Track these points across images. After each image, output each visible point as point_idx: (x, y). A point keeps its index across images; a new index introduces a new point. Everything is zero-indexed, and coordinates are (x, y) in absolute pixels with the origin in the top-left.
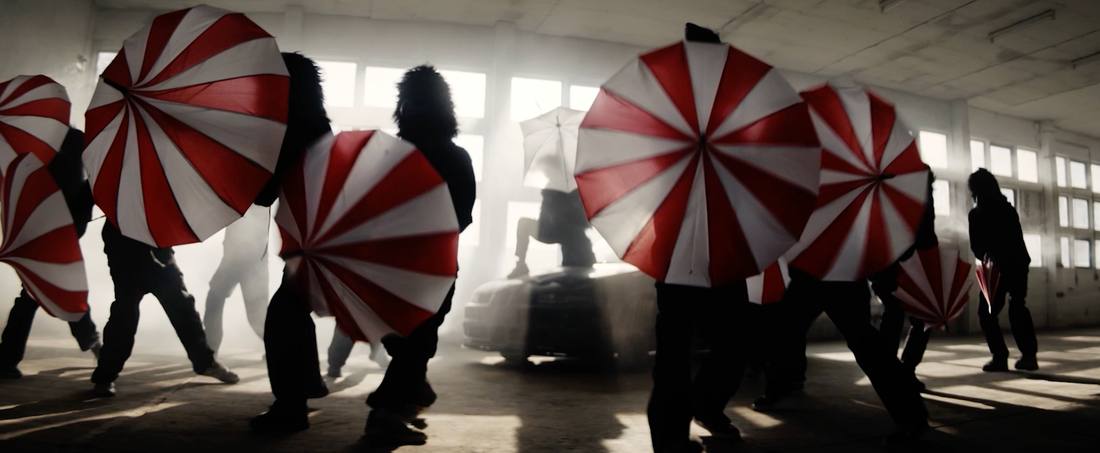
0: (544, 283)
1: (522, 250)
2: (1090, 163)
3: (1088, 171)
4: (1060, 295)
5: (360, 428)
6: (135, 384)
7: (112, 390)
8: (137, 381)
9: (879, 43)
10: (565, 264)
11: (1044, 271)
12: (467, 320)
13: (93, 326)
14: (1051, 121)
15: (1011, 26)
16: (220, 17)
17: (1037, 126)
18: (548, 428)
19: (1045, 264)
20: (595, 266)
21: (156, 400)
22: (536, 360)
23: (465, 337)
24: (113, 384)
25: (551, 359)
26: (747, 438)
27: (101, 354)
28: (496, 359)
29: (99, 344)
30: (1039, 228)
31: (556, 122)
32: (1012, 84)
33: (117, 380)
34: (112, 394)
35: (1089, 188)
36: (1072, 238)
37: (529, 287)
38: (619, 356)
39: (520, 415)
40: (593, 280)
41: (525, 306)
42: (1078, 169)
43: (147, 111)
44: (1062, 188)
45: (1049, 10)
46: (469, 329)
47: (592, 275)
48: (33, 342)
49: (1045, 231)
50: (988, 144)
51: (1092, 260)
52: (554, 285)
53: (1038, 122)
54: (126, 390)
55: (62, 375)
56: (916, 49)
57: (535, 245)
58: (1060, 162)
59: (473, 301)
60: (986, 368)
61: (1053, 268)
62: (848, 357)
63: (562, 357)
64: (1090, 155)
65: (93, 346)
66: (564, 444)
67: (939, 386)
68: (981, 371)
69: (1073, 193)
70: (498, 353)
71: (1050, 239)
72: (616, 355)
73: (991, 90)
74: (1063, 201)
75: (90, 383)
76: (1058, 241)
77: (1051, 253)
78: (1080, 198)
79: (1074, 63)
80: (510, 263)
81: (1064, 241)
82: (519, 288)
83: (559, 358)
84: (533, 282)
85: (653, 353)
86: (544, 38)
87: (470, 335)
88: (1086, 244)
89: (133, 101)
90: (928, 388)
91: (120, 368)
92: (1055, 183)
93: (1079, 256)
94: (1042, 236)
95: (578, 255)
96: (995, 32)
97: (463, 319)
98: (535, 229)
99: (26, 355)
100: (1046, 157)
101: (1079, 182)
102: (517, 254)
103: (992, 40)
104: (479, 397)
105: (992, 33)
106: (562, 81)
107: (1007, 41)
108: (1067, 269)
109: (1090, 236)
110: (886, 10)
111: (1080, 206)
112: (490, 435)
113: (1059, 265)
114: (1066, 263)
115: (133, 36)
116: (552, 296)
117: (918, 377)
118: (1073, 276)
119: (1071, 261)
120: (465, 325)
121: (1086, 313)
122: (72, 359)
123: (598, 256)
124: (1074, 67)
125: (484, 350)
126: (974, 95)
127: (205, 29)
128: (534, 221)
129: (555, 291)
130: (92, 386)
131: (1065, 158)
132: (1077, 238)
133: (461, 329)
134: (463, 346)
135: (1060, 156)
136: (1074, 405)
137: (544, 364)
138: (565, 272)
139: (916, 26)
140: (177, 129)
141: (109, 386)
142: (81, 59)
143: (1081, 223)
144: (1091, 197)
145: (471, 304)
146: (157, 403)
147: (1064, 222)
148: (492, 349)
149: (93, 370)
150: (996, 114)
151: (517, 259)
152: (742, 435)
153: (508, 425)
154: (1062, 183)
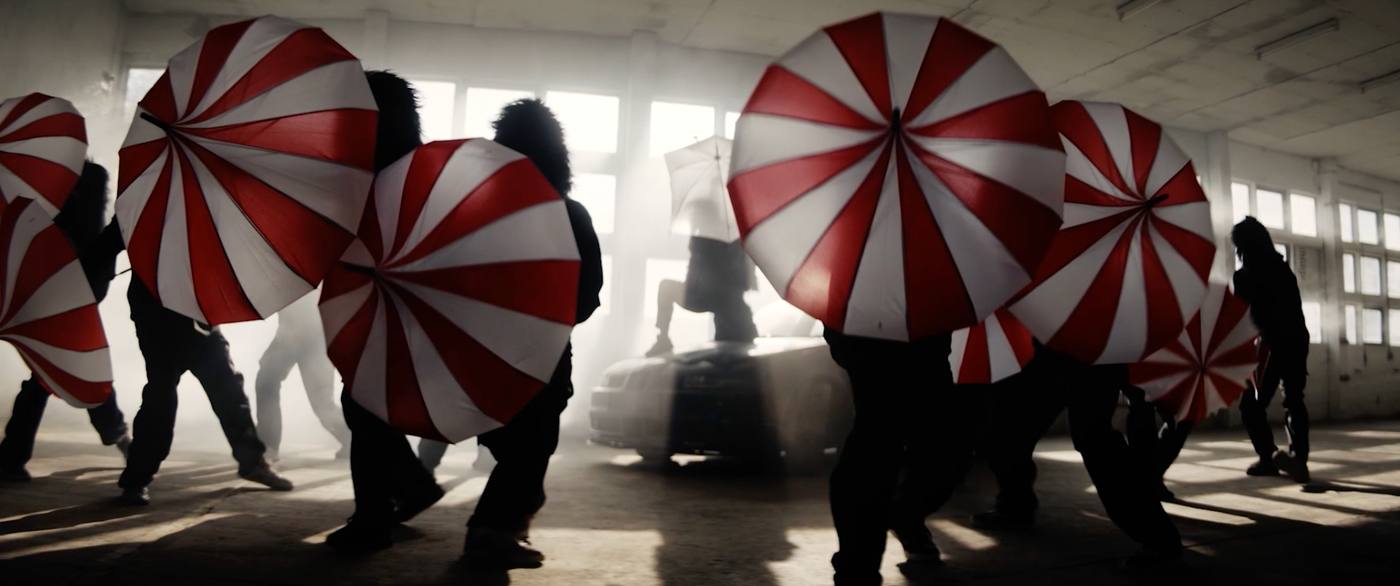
0: (692, 362)
1: (664, 320)
2: (1383, 213)
3: (1380, 222)
4: (1345, 378)
5: (458, 548)
6: (173, 489)
7: (146, 497)
8: (177, 485)
9: (1115, 60)
10: (718, 338)
11: (1325, 348)
12: (594, 409)
13: (120, 416)
14: (1334, 158)
15: (1284, 38)
16: (291, 32)
17: (1315, 165)
18: (697, 546)
19: (1325, 340)
20: (756, 341)
21: (200, 510)
22: (682, 459)
23: (592, 430)
24: (146, 489)
25: (701, 458)
26: (948, 561)
27: (130, 451)
28: (630, 458)
29: (126, 439)
30: (1317, 294)
31: (714, 153)
32: (1281, 113)
33: (152, 484)
34: (145, 503)
35: (1381, 243)
36: (1360, 306)
37: (673, 367)
38: (787, 453)
39: (663, 531)
40: (754, 360)
41: (667, 392)
42: (1367, 219)
43: (195, 153)
44: (1347, 244)
45: (1332, 19)
46: (597, 420)
47: (752, 353)
48: (43, 435)
49: (1325, 297)
50: (1253, 186)
51: (1385, 334)
52: (704, 365)
53: (1317, 159)
54: (162, 496)
55: (80, 478)
56: (1163, 67)
57: (679, 313)
58: (1345, 210)
59: (603, 386)
60: (1252, 471)
61: (1335, 345)
62: (1074, 457)
63: (714, 455)
64: (1382, 202)
65: (120, 440)
66: (717, 567)
67: (1192, 494)
68: (1244, 475)
69: (1361, 250)
70: (633, 451)
71: (1332, 308)
72: (783, 453)
73: (1259, 120)
74: (1348, 260)
75: (117, 488)
76: (1342, 310)
77: (1333, 326)
78: (1369, 256)
79: (1363, 85)
80: (649, 336)
81: (1350, 310)
82: (659, 368)
83: (710, 457)
84: (678, 361)
85: (831, 450)
86: (694, 51)
87: (599, 427)
88: (1377, 314)
89: (176, 139)
90: (1178, 497)
91: (155, 469)
92: (1338, 238)
93: (1366, 329)
94: (1322, 305)
95: (735, 326)
96: (1265, 45)
97: (590, 408)
98: (681, 293)
99: (35, 452)
100: (1326, 205)
101: (1368, 236)
102: (658, 325)
103: (1259, 56)
104: (610, 506)
105: (1260, 47)
106: (715, 107)
107: (1277, 58)
108: (1353, 346)
109: (1384, 304)
110: (1125, 18)
111: (1370, 266)
112: (623, 555)
113: (1344, 341)
114: (1352, 339)
115: (180, 54)
116: (702, 379)
117: (1166, 483)
118: (1361, 354)
119: (1358, 335)
120: (593, 415)
121: (1378, 401)
122: (94, 457)
123: (760, 329)
124: (1363, 90)
125: (616, 446)
126: (1237, 126)
127: (272, 48)
128: (679, 283)
129: (706, 373)
130: (119, 492)
131: (1351, 206)
132: (1366, 307)
133: (587, 420)
134: (589, 442)
135: (1345, 203)
136: (1363, 519)
137: (691, 465)
138: (719, 348)
139: (1164, 38)
140: (232, 177)
141: (142, 492)
142: (107, 78)
143: (1371, 288)
144: (1384, 256)
145: (599, 389)
146: (202, 514)
147: (1349, 287)
148: (627, 446)
149: (120, 472)
150: (1264, 149)
151: (658, 331)
152: (943, 557)
153: (647, 542)
154: (1347, 237)
